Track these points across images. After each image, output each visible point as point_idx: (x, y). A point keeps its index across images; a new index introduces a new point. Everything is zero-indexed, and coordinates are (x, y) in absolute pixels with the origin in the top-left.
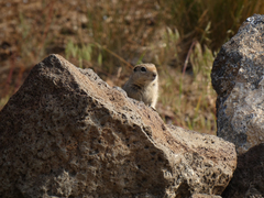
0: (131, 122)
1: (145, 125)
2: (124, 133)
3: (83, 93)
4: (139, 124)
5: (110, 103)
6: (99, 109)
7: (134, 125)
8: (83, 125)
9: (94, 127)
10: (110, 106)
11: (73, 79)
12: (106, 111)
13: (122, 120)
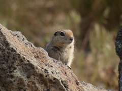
0: (51, 76)
1: (63, 79)
2: (46, 85)
3: (13, 50)
4: (58, 78)
5: (35, 60)
6: (26, 65)
7: (55, 79)
8: (12, 77)
9: (21, 79)
10: (34, 62)
11: (5, 39)
12: (32, 66)
13: (45, 74)
